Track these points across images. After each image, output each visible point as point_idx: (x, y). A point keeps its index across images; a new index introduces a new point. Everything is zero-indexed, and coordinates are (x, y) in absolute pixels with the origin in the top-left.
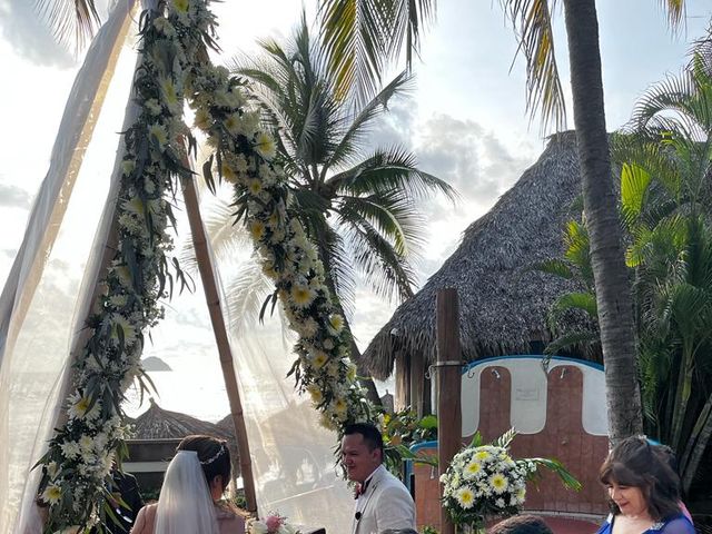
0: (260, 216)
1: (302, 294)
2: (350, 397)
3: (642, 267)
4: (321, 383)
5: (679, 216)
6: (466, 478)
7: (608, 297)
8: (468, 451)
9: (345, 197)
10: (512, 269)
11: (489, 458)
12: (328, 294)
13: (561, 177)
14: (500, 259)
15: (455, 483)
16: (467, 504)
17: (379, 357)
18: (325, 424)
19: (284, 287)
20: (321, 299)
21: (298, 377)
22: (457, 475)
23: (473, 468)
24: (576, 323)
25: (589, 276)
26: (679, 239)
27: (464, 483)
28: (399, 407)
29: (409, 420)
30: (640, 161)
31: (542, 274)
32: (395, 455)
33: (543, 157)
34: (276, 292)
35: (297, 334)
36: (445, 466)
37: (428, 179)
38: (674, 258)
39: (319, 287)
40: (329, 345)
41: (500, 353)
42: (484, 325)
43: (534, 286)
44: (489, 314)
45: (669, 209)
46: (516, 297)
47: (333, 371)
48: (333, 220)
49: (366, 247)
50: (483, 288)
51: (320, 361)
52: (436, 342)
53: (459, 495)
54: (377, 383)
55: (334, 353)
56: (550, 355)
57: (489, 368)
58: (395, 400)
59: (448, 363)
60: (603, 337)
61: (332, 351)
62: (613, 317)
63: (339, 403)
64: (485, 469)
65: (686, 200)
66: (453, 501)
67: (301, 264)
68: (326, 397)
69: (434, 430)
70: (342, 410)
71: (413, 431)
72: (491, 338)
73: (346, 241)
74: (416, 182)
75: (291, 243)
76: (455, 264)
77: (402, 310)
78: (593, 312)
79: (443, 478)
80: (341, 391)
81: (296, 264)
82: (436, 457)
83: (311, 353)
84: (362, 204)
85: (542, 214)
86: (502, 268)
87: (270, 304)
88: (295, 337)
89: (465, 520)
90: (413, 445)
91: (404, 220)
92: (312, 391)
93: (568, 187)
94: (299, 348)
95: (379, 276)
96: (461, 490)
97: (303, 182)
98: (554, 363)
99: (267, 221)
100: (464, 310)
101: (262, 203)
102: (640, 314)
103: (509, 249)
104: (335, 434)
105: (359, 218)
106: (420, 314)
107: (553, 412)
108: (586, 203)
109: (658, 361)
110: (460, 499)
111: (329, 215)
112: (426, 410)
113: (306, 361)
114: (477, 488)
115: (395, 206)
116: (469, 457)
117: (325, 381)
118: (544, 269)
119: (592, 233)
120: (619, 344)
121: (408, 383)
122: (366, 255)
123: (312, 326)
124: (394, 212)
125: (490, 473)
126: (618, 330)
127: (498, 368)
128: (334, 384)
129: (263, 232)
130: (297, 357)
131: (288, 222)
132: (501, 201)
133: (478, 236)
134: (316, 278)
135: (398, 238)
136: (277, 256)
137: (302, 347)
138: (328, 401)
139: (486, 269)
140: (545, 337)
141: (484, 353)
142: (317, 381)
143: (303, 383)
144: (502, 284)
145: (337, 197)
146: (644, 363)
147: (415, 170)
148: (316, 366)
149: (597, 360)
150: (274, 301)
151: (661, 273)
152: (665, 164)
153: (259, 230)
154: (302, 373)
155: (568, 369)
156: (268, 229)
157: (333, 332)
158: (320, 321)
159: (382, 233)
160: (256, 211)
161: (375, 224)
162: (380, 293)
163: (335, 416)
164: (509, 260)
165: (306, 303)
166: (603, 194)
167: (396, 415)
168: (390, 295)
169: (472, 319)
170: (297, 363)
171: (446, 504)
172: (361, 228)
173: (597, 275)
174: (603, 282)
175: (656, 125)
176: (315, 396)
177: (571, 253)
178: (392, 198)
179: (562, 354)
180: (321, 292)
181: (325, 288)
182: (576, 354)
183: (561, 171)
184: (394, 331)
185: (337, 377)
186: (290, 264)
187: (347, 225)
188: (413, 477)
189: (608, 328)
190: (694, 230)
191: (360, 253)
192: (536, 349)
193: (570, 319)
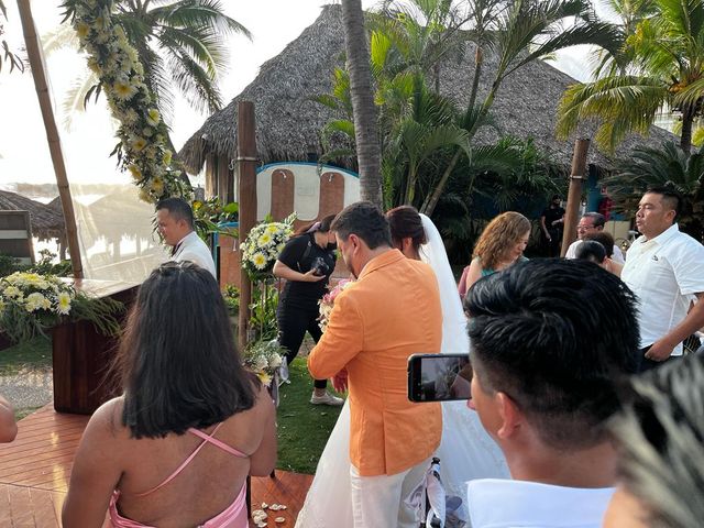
0: (86, 18)
1: (124, 88)
2: (166, 176)
3: (384, 105)
4: (141, 164)
5: (408, 73)
6: (260, 246)
7: (362, 122)
8: (262, 226)
9: (164, 27)
10: (295, 99)
11: (278, 232)
12: (147, 91)
13: (331, 37)
14: (287, 90)
15: (251, 250)
16: (261, 266)
17: (192, 156)
18: (144, 197)
19: (108, 81)
20: (140, 94)
21: (120, 157)
22: (253, 244)
23: (266, 239)
24: (340, 142)
25: (350, 109)
26: (409, 88)
27: (259, 250)
28: (208, 196)
29: (217, 207)
30: (384, 31)
31: (317, 105)
32: (203, 225)
33: (318, 20)
34: (100, 84)
35: (119, 121)
36: (244, 237)
37: (232, 23)
38: (405, 102)
39: (140, 85)
40: (147, 132)
41: (286, 160)
42: (275, 138)
43: (310, 113)
44: (278, 130)
45: (403, 68)
46: (298, 120)
47: (152, 155)
48: (154, 44)
49: (182, 69)
50: (273, 109)
51: (140, 145)
52: (238, 148)
53: (254, 259)
54: (190, 177)
55: (152, 139)
56: (322, 164)
57: (278, 170)
58: (206, 192)
59: (247, 158)
60: (358, 150)
61: (150, 138)
62: (365, 136)
63: (156, 181)
64: (275, 240)
65: (414, 63)
66: (250, 264)
67: (123, 63)
68: (145, 175)
69: (236, 214)
70: (159, 187)
71: (219, 214)
72: (279, 148)
73: (166, 62)
74: (224, 24)
75: (114, 44)
76: (252, 90)
77: (211, 120)
78: (352, 133)
79: (242, 246)
80: (159, 171)
81: (118, 63)
82: (236, 232)
83: (132, 138)
84: (178, 34)
85: (317, 61)
86: (288, 97)
87: (94, 94)
88: (118, 123)
89: (259, 278)
90: (219, 225)
91: (214, 52)
92: (133, 169)
93: (335, 44)
94: (121, 133)
95: (193, 94)
96: (256, 256)
97: (128, 9)
98: (325, 170)
99: (93, 24)
100: (259, 125)
101: (89, 9)
102: (383, 139)
103: (294, 84)
104: (153, 206)
105: (176, 45)
106: (226, 125)
107: (324, 205)
108: (347, 54)
109: (394, 173)
110: (255, 262)
111: (150, 39)
112: (230, 199)
113: (127, 144)
114: (269, 254)
115: (207, 39)
116: (263, 230)
117: (144, 162)
118: (318, 100)
119: (351, 75)
120: (368, 156)
121: (215, 179)
122: (182, 76)
123: (132, 116)
124: (206, 44)
125: (278, 243)
126: (369, 146)
127: (285, 171)
128: (152, 165)
129: (88, 32)
130: (119, 140)
131: (111, 27)
132: (288, 48)
133: (270, 70)
134: (136, 77)
135: (210, 65)
136: (101, 53)
137: (123, 133)
138: (146, 179)
139: (276, 96)
140: (318, 151)
141: (275, 159)
142: (137, 162)
143: (125, 162)
144: (288, 109)
145: (157, 25)
146: (385, 173)
147: (222, 15)
148: (136, 149)
149: (354, 170)
150: (98, 91)
151: (398, 111)
152: (401, 35)
153: (85, 30)
154: (124, 154)
155: (335, 175)
156: (93, 30)
157: (152, 123)
158: (140, 112)
159: (196, 60)
160: (83, 14)
161: (190, 52)
162: (194, 107)
163: (153, 191)
164: (293, 91)
165: (128, 96)
166: (359, 49)
167: (206, 202)
168: (202, 110)
169: (265, 132)
170: (119, 145)
171: (245, 266)
172: (178, 54)
173: (355, 106)
174: (359, 111)
175: (394, 8)
176: (135, 174)
177: (336, 92)
178: (204, 33)
179: (331, 164)
180: (141, 89)
181: (145, 86)
182: (340, 165)
183: (330, 32)
184: (204, 136)
185: (155, 159)
186: (114, 62)
187: (166, 49)
188: (219, 248)
189: (362, 144)
190: (418, 83)
191: (177, 74)
192: (312, 158)
193: (336, 139)
